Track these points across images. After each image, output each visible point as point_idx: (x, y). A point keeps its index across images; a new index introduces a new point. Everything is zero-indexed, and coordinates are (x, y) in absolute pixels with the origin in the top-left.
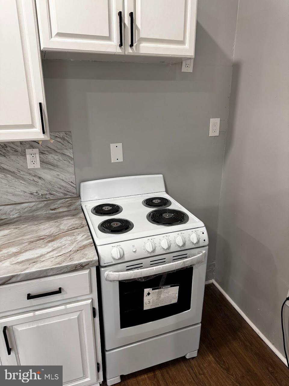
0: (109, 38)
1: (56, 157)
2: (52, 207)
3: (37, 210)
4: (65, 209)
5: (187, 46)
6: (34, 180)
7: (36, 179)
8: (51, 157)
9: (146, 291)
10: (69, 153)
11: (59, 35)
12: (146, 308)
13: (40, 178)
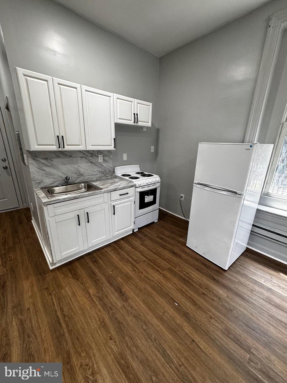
0: (131, 120)
1: (107, 158)
2: (107, 176)
3: (102, 177)
4: (110, 177)
5: (149, 123)
6: (100, 166)
7: (101, 166)
8: (106, 158)
9: (146, 196)
10: (111, 157)
11: (119, 119)
12: (146, 202)
13: (102, 165)
